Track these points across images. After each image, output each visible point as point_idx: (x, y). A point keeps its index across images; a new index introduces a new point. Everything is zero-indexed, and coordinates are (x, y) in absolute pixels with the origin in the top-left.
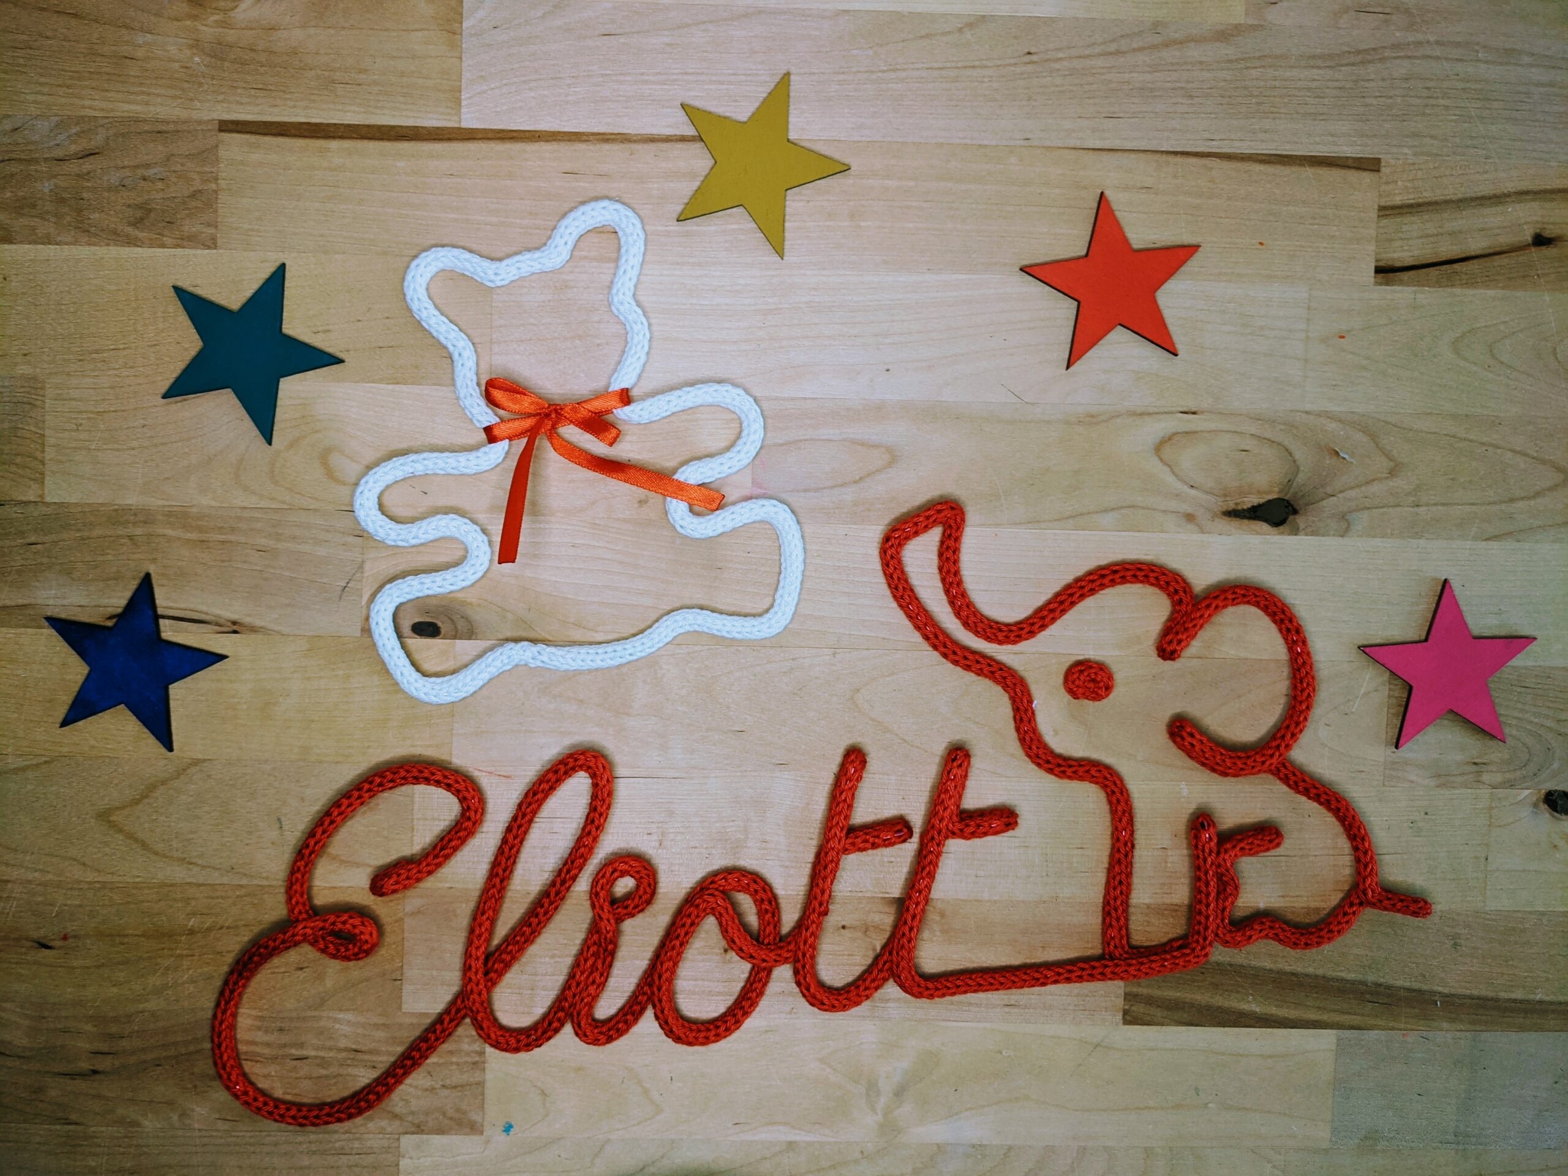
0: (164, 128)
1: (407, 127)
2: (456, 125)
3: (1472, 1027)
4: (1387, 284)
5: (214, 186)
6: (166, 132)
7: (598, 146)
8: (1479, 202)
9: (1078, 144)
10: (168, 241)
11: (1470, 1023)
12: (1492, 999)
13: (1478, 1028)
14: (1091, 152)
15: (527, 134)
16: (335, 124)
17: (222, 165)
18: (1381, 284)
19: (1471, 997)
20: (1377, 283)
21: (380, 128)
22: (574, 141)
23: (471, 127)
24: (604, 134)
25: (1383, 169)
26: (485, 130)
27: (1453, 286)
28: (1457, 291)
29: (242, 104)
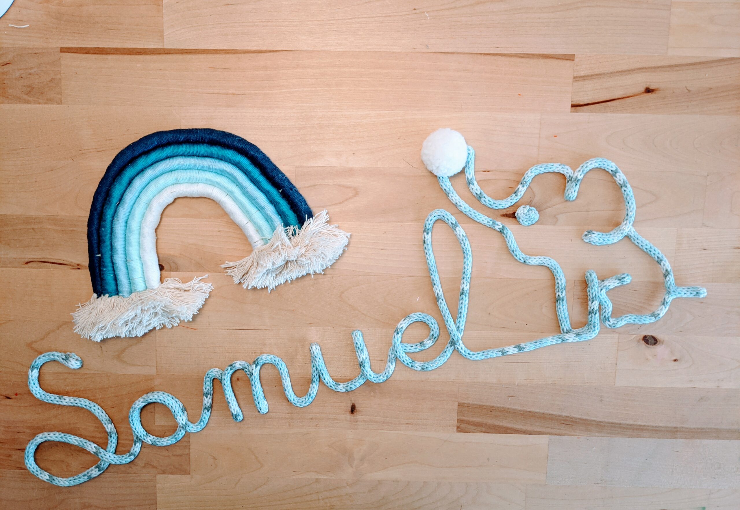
0: (37, 51)
1: (141, 49)
2: (162, 47)
3: (608, 435)
4: (576, 112)
5: (59, 76)
6: (37, 53)
7: (224, 55)
8: (620, 73)
9: (437, 51)
10: (41, 101)
11: (608, 433)
12: (618, 424)
13: (612, 436)
14: (443, 54)
15: (193, 50)
16: (110, 48)
17: (62, 67)
18: (574, 112)
19: (609, 423)
20: (571, 112)
21: (129, 49)
22: (213, 53)
23: (168, 48)
24: (226, 50)
25: (575, 60)
26: (174, 49)
27: (607, 112)
28: (609, 114)
29: (69, 40)
